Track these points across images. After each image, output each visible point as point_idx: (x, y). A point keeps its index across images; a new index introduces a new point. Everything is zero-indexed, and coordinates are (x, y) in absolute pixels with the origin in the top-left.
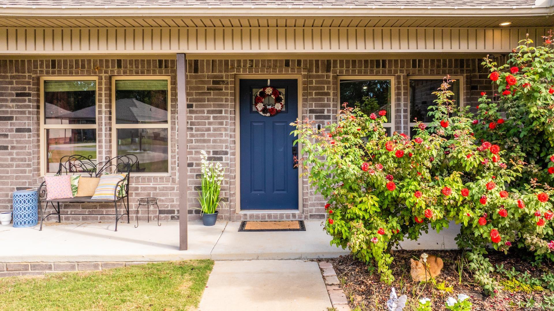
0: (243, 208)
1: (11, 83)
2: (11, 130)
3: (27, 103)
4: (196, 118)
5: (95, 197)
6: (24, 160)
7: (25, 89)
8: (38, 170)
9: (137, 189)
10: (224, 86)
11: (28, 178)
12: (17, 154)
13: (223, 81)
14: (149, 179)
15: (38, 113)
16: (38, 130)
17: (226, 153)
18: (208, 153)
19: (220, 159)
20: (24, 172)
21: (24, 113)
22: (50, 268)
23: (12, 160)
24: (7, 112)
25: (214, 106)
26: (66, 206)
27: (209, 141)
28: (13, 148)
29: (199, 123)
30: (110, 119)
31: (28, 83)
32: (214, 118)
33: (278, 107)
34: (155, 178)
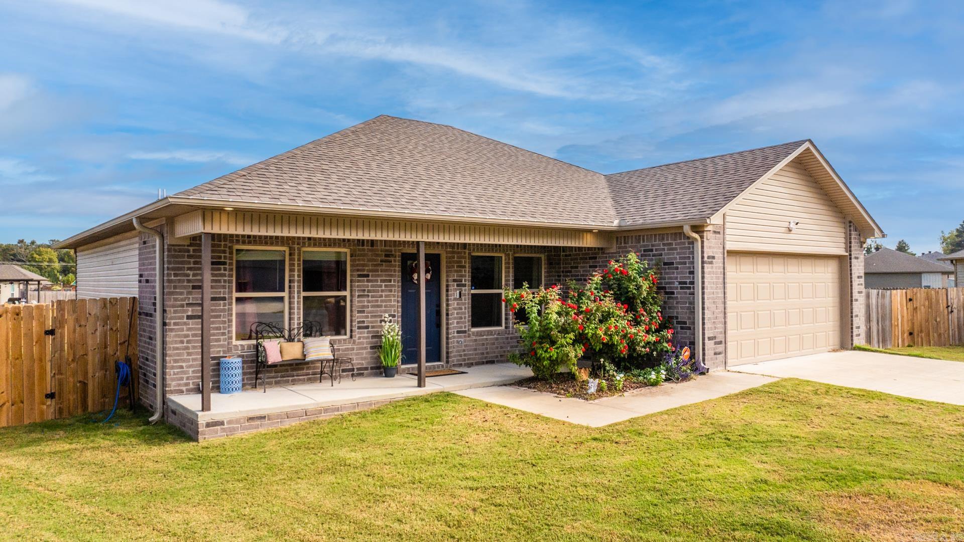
0: (403, 364)
3: (222, 272)
4: (372, 286)
6: (219, 328)
7: (220, 257)
8: (232, 337)
10: (392, 259)
11: (222, 346)
12: (212, 323)
13: (392, 255)
15: (231, 282)
16: (230, 299)
17: (394, 316)
20: (218, 340)
21: (219, 281)
25: (386, 276)
29: (374, 291)
30: (298, 287)
31: (224, 252)
32: (386, 286)
34: (337, 341)
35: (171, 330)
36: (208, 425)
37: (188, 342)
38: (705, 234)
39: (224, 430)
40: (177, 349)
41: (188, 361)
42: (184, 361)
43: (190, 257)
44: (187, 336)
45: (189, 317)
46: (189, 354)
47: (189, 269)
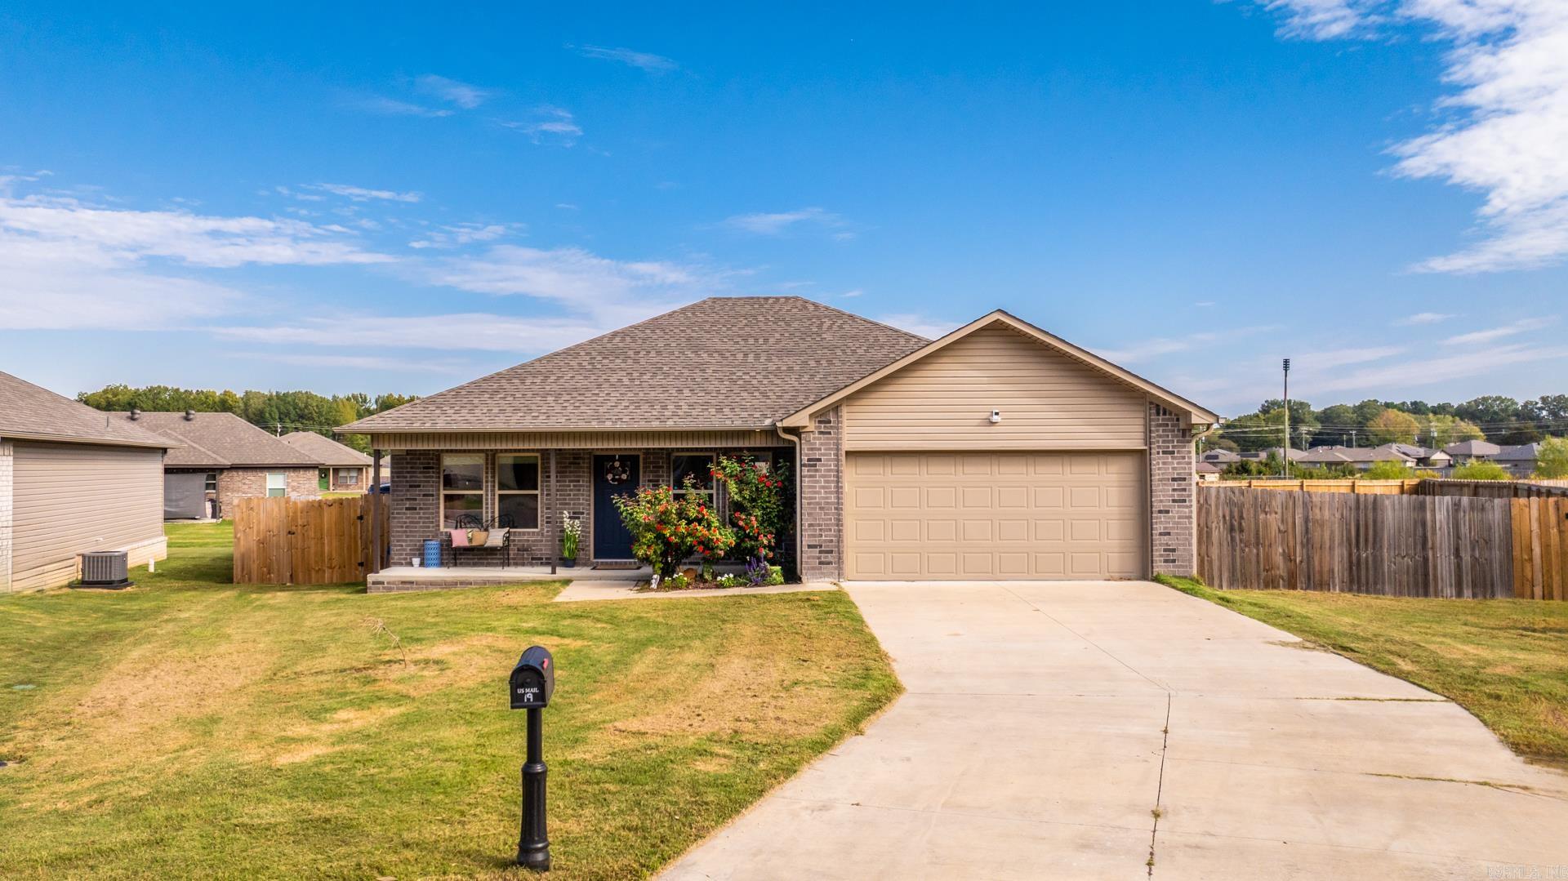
0: (595, 558)
1: (419, 459)
2: (419, 495)
5: (488, 544)
6: (428, 518)
7: (429, 463)
8: (438, 526)
9: (514, 541)
10: (581, 461)
11: (431, 532)
12: (424, 513)
14: (524, 533)
15: (439, 482)
16: (439, 495)
17: (583, 513)
18: (569, 513)
19: (579, 518)
20: (429, 527)
21: (429, 482)
22: (471, 584)
23: (420, 518)
24: (416, 481)
25: (576, 477)
26: (460, 554)
27: (569, 504)
28: (421, 509)
30: (494, 486)
31: (432, 459)
32: (574, 486)
33: (624, 477)
34: (529, 533)
35: (395, 518)
36: (374, 583)
37: (407, 527)
38: (803, 436)
39: (384, 588)
40: (398, 532)
41: (406, 541)
42: (404, 541)
43: (407, 463)
44: (405, 523)
45: (407, 509)
46: (407, 536)
47: (408, 472)
